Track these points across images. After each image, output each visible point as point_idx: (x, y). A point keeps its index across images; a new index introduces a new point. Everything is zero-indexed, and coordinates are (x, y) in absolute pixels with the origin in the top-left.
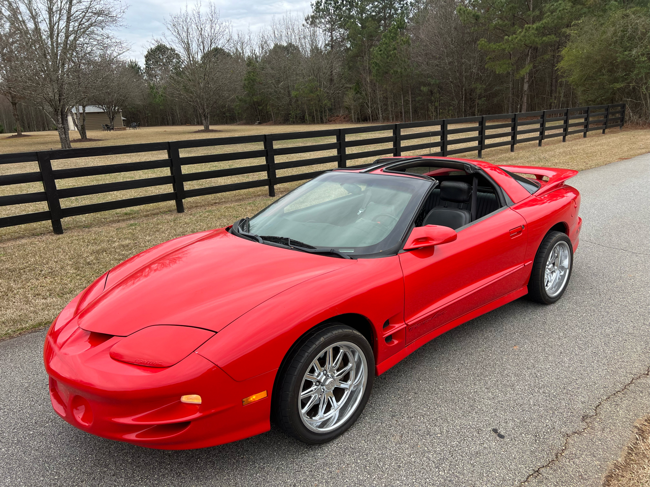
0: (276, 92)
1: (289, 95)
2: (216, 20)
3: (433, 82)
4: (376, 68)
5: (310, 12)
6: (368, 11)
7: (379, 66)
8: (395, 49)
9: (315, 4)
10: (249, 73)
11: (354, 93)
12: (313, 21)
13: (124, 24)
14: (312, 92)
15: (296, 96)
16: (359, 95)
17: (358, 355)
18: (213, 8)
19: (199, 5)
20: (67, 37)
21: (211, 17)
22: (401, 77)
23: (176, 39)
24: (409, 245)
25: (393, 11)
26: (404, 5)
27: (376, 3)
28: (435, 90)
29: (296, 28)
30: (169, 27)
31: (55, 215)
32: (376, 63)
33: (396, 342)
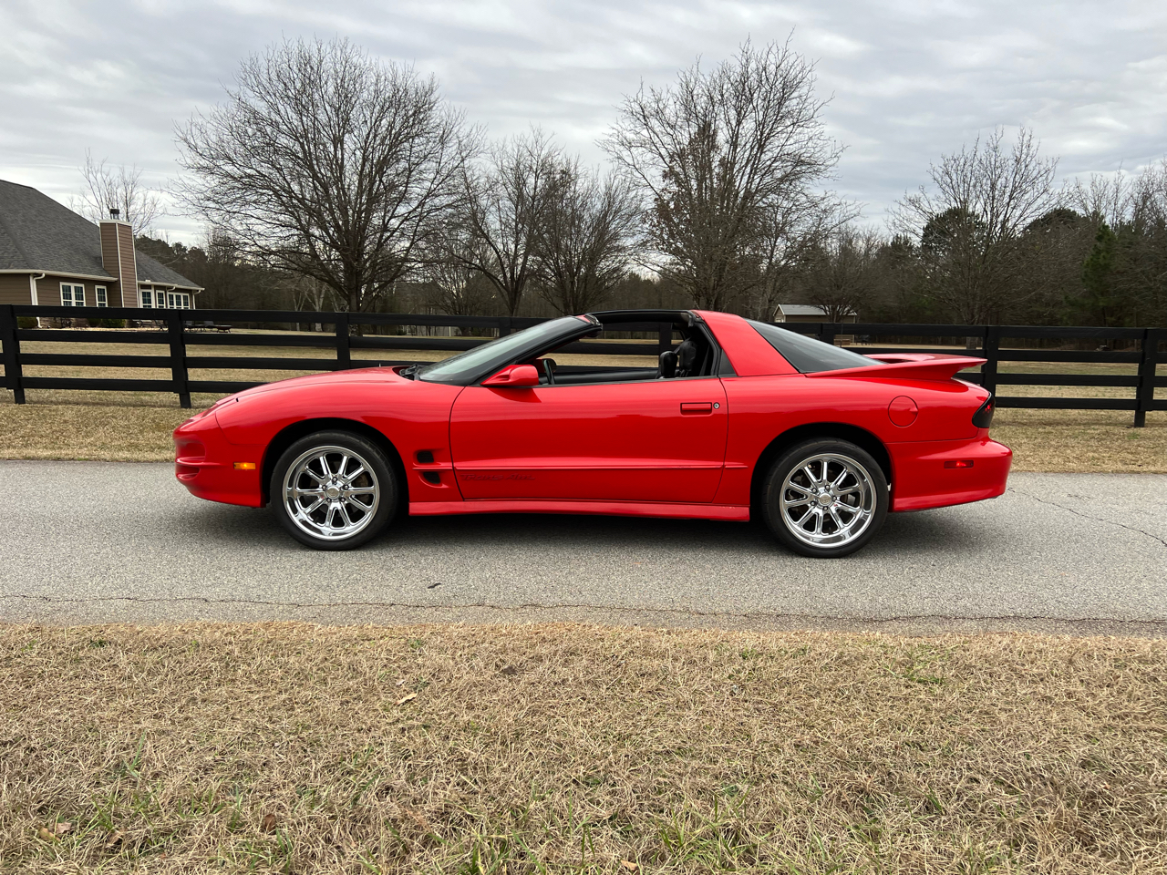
0: (1149, 289)
2: (1028, 159)
21: (1018, 153)
33: (444, 486)
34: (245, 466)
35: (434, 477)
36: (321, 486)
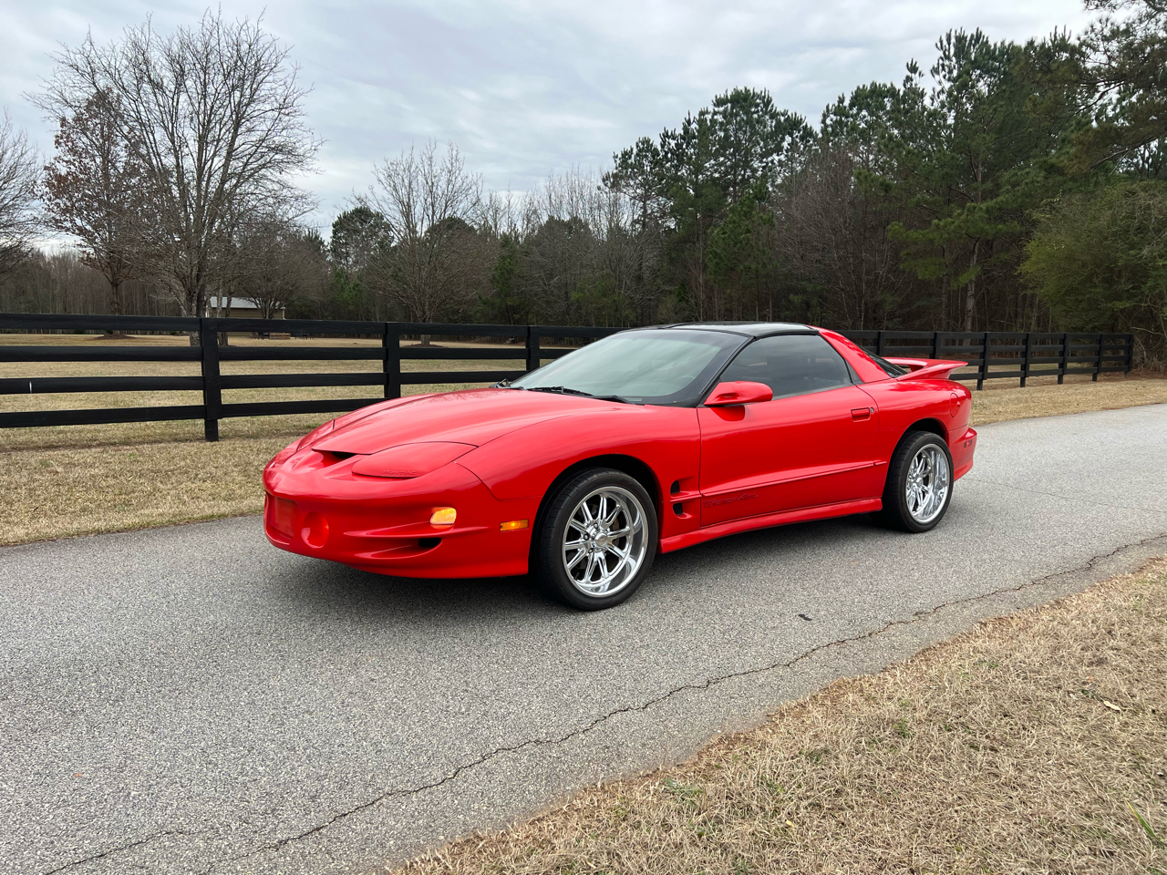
0: (545, 292)
1: (567, 298)
2: (458, 172)
3: (810, 288)
4: (715, 261)
5: (611, 167)
6: (708, 170)
7: (720, 258)
8: (748, 231)
9: (620, 156)
10: (504, 258)
11: (676, 300)
12: (615, 182)
13: (314, 167)
14: (604, 296)
15: (577, 301)
16: (684, 304)
17: (639, 521)
18: (454, 153)
19: (433, 147)
20: (223, 182)
21: (449, 166)
22: (757, 277)
23: (391, 197)
24: (711, 399)
25: (749, 173)
26: (767, 163)
27: (722, 159)
28: (815, 301)
29: (586, 193)
30: (382, 178)
31: (212, 413)
32: (715, 252)
33: (689, 516)
34: (513, 525)
35: (679, 508)
36: (582, 536)
